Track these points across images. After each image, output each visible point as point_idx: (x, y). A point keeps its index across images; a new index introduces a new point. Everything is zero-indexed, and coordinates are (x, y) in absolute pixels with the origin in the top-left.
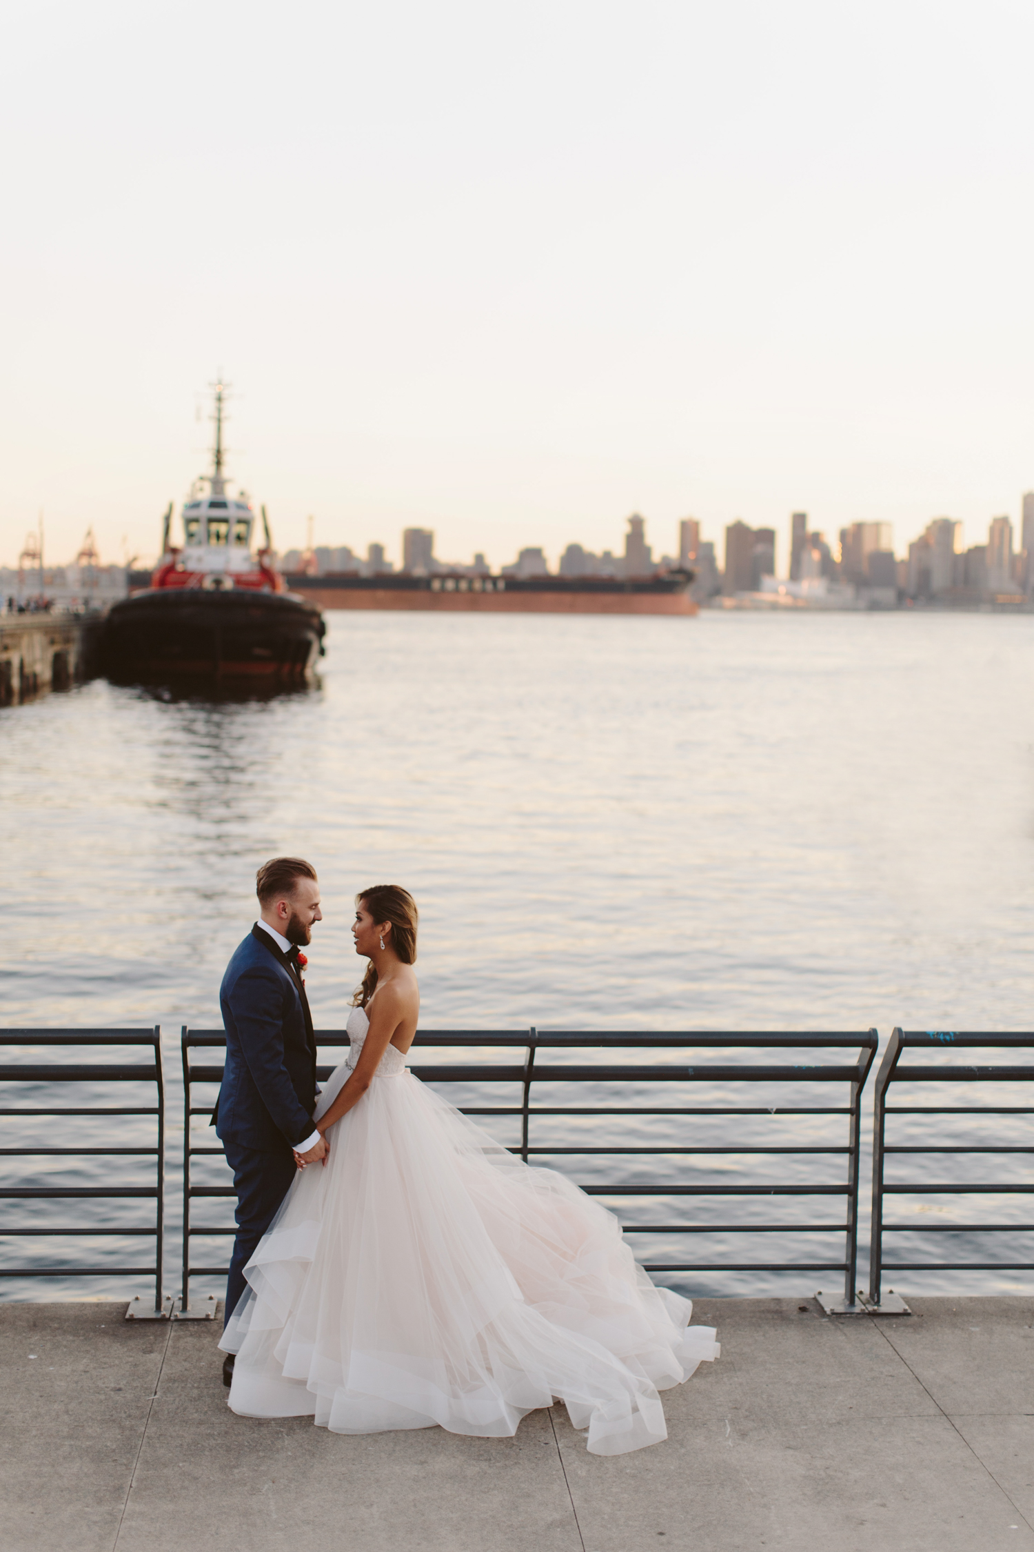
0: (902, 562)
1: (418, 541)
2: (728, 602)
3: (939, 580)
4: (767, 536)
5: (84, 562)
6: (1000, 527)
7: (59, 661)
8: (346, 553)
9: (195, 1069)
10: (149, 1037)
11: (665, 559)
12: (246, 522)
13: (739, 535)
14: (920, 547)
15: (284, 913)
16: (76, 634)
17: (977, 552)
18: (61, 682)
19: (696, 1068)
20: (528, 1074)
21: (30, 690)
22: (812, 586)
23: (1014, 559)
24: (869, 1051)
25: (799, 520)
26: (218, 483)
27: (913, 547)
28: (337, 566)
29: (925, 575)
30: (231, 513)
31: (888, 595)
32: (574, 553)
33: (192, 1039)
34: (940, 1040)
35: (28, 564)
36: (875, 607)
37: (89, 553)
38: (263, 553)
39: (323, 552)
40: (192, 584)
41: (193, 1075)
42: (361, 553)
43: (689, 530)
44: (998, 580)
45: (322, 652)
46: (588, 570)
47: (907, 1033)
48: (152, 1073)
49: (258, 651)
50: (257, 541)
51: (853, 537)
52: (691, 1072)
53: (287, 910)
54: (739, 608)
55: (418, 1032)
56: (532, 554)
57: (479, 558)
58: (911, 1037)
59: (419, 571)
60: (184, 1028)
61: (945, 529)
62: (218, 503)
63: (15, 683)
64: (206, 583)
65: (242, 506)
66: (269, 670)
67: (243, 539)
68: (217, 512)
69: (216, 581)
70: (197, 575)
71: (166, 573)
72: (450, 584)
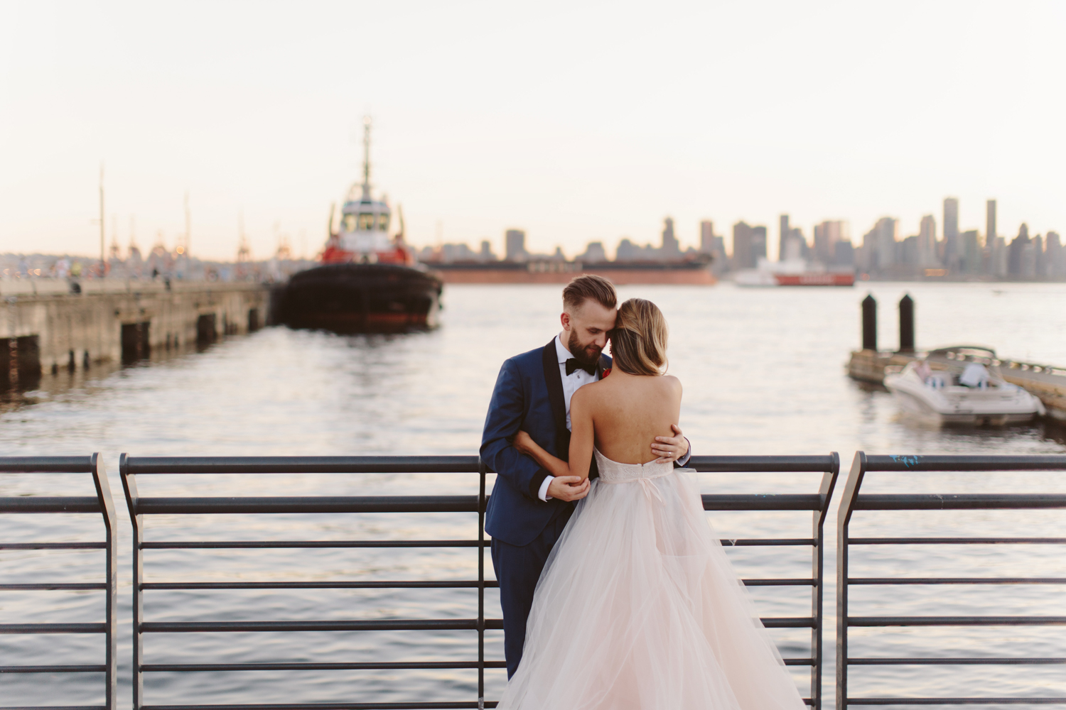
0: (858, 248)
1: (515, 238)
3: (885, 259)
4: (761, 231)
5: (282, 257)
6: (927, 222)
7: (252, 315)
8: (464, 247)
9: (141, 501)
10: (86, 466)
11: (690, 249)
12: (386, 215)
13: (742, 231)
14: (872, 236)
15: (566, 324)
16: (266, 296)
17: (911, 240)
18: (253, 326)
21: (231, 331)
23: (937, 244)
24: (831, 475)
25: (784, 220)
26: (366, 188)
27: (866, 237)
28: (457, 256)
29: (874, 256)
30: (376, 209)
32: (625, 245)
33: (130, 467)
34: (904, 464)
37: (285, 249)
38: (399, 237)
39: (448, 247)
40: (347, 259)
41: (138, 507)
42: (475, 247)
43: (706, 228)
44: (926, 258)
45: (441, 307)
46: (635, 256)
47: (869, 457)
48: (96, 505)
49: (396, 306)
50: (394, 228)
51: (823, 231)
53: (569, 323)
56: (595, 246)
57: (558, 250)
58: (873, 461)
59: (519, 258)
60: (123, 456)
61: (887, 225)
62: (366, 202)
63: (220, 328)
64: (358, 259)
65: (383, 203)
66: (402, 319)
67: (384, 227)
68: (366, 209)
69: (366, 258)
70: (352, 253)
71: (331, 252)
72: (542, 267)
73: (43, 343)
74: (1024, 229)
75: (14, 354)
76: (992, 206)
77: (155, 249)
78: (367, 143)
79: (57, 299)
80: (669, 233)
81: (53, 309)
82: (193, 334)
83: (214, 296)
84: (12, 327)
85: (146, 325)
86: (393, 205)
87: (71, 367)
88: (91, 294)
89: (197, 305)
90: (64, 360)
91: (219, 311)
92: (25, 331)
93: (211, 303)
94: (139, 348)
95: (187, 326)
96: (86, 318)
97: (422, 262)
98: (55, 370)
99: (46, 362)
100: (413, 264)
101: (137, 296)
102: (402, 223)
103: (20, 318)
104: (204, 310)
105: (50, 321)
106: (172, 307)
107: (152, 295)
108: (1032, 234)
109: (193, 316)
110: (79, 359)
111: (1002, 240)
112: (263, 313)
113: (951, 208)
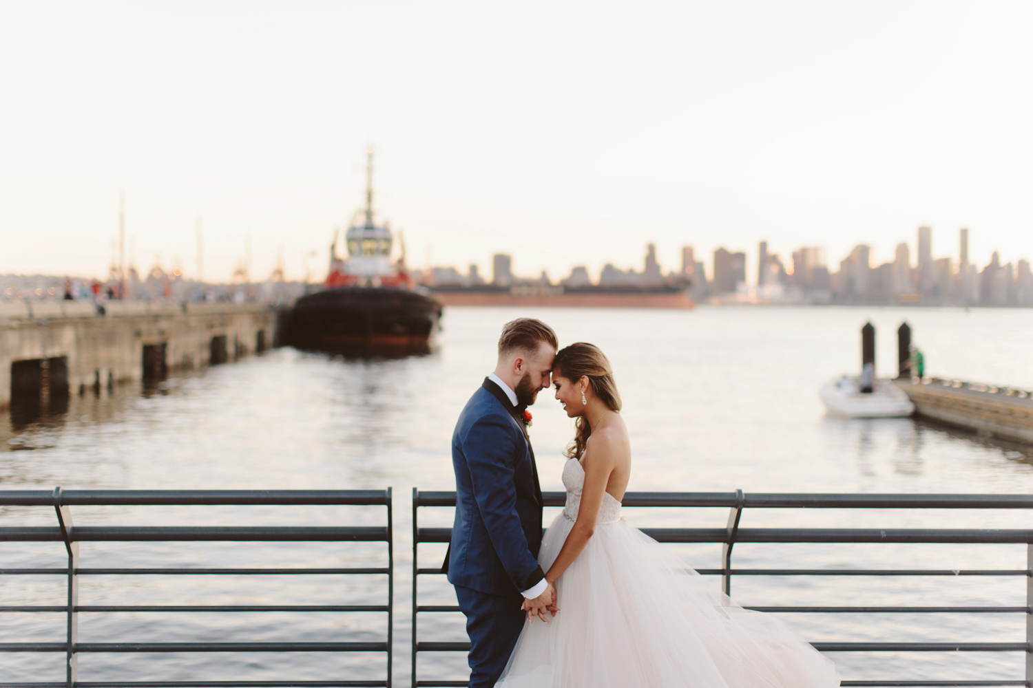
0: (835, 275)
1: (502, 262)
2: (715, 300)
3: (861, 285)
4: (741, 257)
5: (276, 279)
6: (902, 250)
7: (260, 336)
8: (453, 271)
9: (424, 531)
10: (383, 499)
11: (672, 274)
12: (388, 240)
13: (722, 257)
14: (847, 263)
15: (518, 369)
16: (273, 318)
17: (886, 267)
18: (261, 348)
19: (888, 531)
20: (731, 536)
21: (241, 353)
22: (773, 290)
23: (912, 271)
25: (763, 246)
26: (369, 214)
27: (843, 264)
28: (447, 279)
29: (850, 283)
30: (379, 234)
31: (825, 296)
32: (609, 269)
33: (422, 500)
35: (239, 280)
36: (817, 303)
37: (279, 272)
38: (401, 262)
39: (437, 271)
40: (351, 283)
41: (422, 536)
42: (463, 270)
43: (687, 253)
44: (900, 284)
45: (440, 329)
46: (618, 280)
48: (385, 534)
49: (399, 328)
50: (396, 254)
51: (800, 257)
52: (883, 535)
53: (521, 368)
54: (723, 304)
55: (627, 494)
56: (580, 271)
57: (544, 274)
59: (503, 281)
60: (415, 490)
61: (863, 252)
62: (369, 227)
63: (230, 349)
64: (362, 283)
65: (386, 229)
66: (403, 341)
67: (386, 252)
68: (369, 234)
69: (369, 282)
70: (356, 277)
71: (334, 276)
72: (525, 291)
73: (72, 363)
74: (995, 256)
75: (45, 375)
76: (964, 234)
77: (153, 271)
78: (370, 170)
79: (84, 320)
80: (651, 259)
81: (82, 330)
82: (206, 355)
83: (225, 319)
84: (44, 346)
85: (164, 346)
86: (394, 230)
87: (96, 388)
88: (116, 317)
89: (211, 326)
90: (90, 380)
91: (230, 332)
92: (54, 352)
93: (223, 324)
94: (158, 369)
95: (201, 346)
96: (110, 339)
97: (422, 284)
98: (82, 390)
99: (74, 382)
100: (413, 287)
101: (156, 318)
102: (403, 248)
103: (51, 339)
104: (217, 331)
105: (78, 342)
106: (188, 329)
107: (170, 317)
108: (1003, 262)
109: (206, 337)
110: (104, 379)
111: (974, 267)
112: (270, 335)
113: (924, 236)
